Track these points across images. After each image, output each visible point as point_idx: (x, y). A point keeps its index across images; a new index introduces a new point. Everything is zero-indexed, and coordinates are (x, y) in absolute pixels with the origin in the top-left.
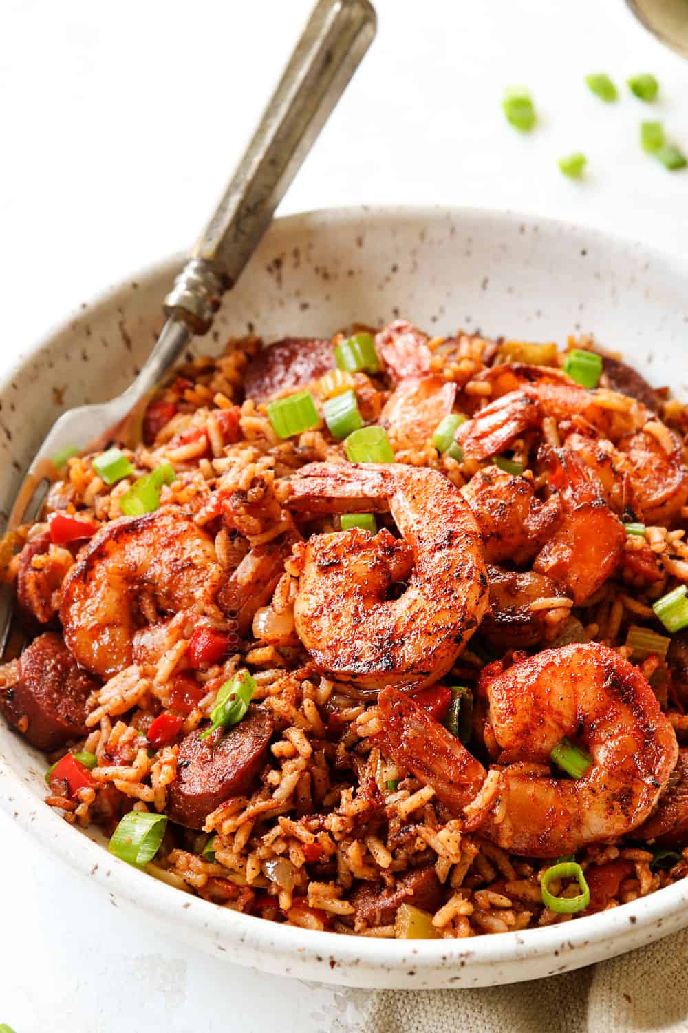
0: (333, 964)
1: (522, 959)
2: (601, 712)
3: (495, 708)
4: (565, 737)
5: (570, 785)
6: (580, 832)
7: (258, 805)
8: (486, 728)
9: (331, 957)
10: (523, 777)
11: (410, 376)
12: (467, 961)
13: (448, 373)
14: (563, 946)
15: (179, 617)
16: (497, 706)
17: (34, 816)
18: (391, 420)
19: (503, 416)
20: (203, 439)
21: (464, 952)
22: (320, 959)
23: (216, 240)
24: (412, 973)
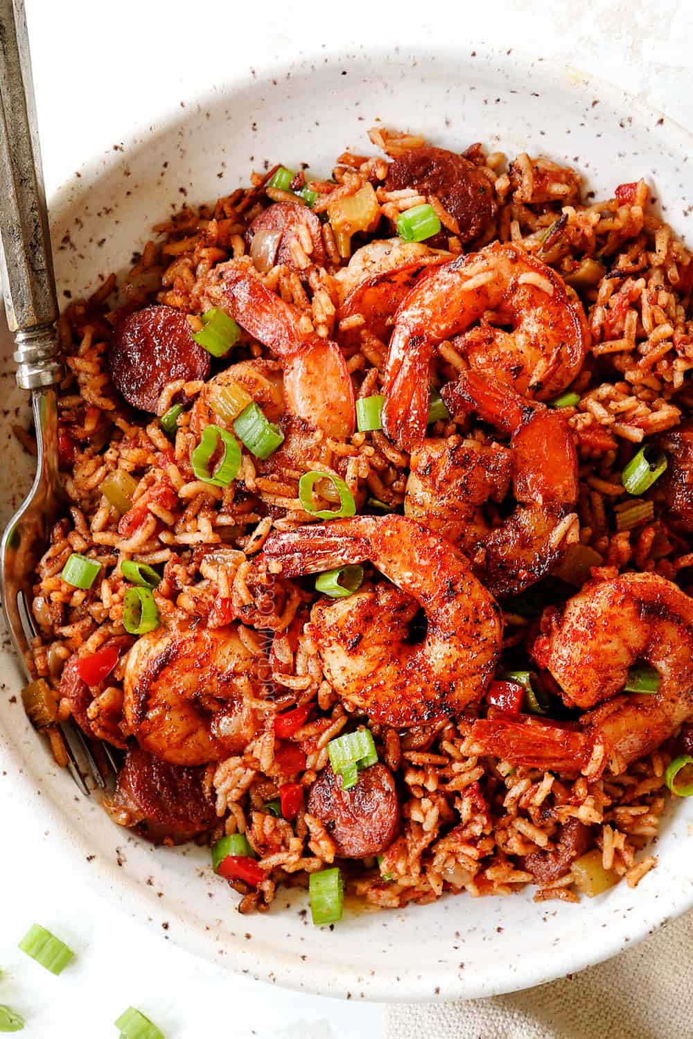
2: (650, 639)
4: (630, 671)
7: (417, 846)
17: (273, 977)
18: (303, 416)
20: (150, 518)
21: (663, 921)
23: (28, 302)
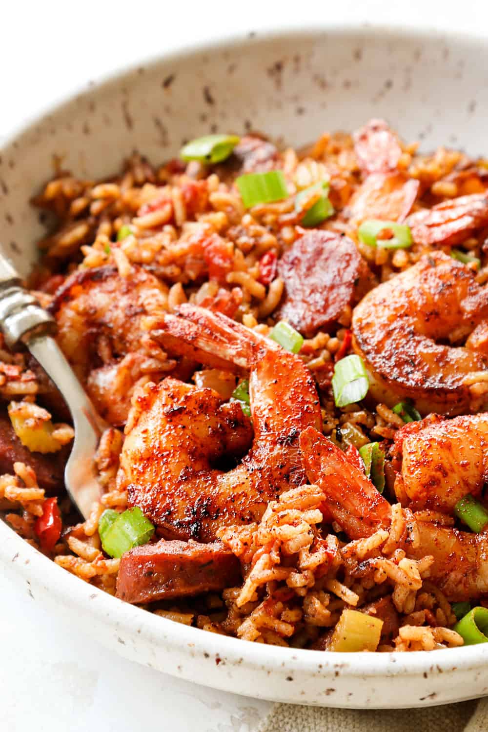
0: (218, 661)
1: (393, 676)
3: (406, 460)
4: (470, 494)
5: (471, 537)
6: (474, 580)
8: (397, 479)
9: (217, 655)
10: (429, 523)
11: (376, 172)
12: (341, 672)
13: (413, 171)
14: (431, 669)
15: (128, 358)
16: (409, 458)
19: (460, 211)
20: (168, 207)
21: (339, 663)
22: (207, 655)
24: (290, 679)
